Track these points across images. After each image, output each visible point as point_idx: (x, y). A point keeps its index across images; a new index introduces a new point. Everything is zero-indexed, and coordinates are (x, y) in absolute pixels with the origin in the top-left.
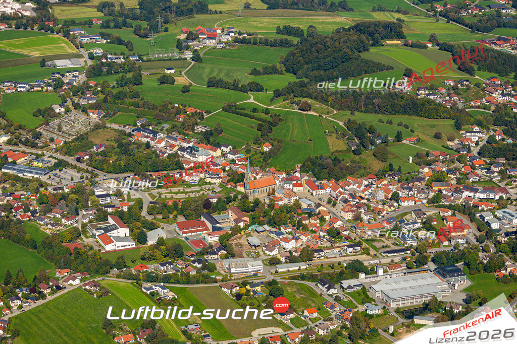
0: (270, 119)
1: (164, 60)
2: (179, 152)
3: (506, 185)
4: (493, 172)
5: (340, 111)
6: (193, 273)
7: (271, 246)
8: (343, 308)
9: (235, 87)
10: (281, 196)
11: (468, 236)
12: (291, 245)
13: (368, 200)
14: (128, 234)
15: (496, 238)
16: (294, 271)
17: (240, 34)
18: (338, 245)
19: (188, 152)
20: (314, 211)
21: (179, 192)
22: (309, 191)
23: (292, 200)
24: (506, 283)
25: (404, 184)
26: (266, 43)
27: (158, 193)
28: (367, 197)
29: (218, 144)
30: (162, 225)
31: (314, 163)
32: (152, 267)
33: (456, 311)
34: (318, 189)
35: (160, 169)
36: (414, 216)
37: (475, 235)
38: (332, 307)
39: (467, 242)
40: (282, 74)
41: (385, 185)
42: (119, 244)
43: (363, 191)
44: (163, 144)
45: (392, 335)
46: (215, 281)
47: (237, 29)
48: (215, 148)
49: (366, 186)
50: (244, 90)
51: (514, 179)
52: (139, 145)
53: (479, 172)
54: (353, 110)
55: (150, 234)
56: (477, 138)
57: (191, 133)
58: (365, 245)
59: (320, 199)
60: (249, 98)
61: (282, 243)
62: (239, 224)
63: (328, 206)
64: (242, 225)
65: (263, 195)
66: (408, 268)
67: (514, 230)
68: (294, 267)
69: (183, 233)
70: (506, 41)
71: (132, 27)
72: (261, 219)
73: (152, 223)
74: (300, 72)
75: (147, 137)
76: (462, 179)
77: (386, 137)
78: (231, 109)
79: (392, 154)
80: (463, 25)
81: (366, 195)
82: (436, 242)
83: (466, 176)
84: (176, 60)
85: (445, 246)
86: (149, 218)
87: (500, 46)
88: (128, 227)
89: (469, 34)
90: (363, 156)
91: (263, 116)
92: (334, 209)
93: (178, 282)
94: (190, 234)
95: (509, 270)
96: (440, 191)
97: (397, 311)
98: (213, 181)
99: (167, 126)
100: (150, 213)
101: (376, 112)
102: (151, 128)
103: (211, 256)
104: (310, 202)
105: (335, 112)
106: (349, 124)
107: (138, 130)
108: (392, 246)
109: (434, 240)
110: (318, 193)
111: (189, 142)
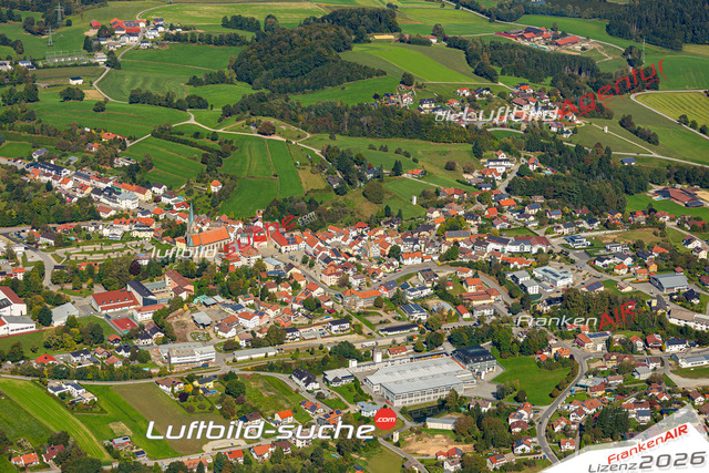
0: (219, 148)
1: (67, 66)
2: (93, 196)
3: (546, 233)
4: (528, 216)
5: (315, 135)
6: (118, 365)
7: (226, 324)
8: (328, 410)
9: (168, 102)
10: (238, 254)
11: (497, 305)
12: (252, 323)
13: (358, 257)
14: (25, 313)
15: (535, 307)
16: (258, 359)
17: (172, 28)
18: (318, 321)
19: (105, 195)
20: (284, 274)
21: (95, 252)
22: (276, 247)
23: (253, 260)
24: (550, 369)
25: (407, 235)
26: (208, 40)
27: (66, 253)
28: (356, 253)
29: (148, 183)
30: (72, 298)
31: (281, 208)
32: (60, 358)
33: (484, 409)
34: (289, 244)
35: (67, 219)
36: (421, 278)
37: (505, 303)
38: (314, 408)
39: (495, 314)
40: (232, 83)
41: (380, 236)
42: (13, 326)
43: (351, 246)
44: (70, 184)
45: (398, 444)
46: (150, 376)
47: (168, 22)
48: (143, 189)
49: (355, 238)
50: (180, 106)
51: (556, 224)
52: (37, 186)
53: (508, 215)
54: (333, 132)
55: (55, 311)
56: (504, 169)
57: (109, 168)
58: (355, 320)
59: (291, 258)
60: (188, 118)
61: (241, 320)
62: (180, 295)
63: (303, 267)
64: (184, 296)
66: (416, 351)
67: (559, 295)
68: (258, 354)
69: (103, 309)
70: (537, 32)
71: (21, 20)
72: (211, 287)
73: (58, 295)
74: (257, 81)
75: (48, 175)
76: (486, 226)
77: (380, 169)
78: (163, 133)
79: (388, 192)
80: (478, 11)
81: (354, 251)
82: (454, 313)
83: (491, 221)
84: (84, 65)
85: (465, 320)
86: (54, 289)
87: (529, 40)
88: (25, 302)
89: (486, 24)
90: (349, 197)
91: (210, 143)
92: (312, 271)
93: (98, 378)
94: (112, 310)
95: (554, 350)
96: (456, 243)
97: (403, 411)
98: (142, 235)
99: (75, 159)
100: (55, 282)
101: (364, 135)
102: (52, 162)
103: (143, 341)
104: (278, 263)
105: (309, 136)
106: (328, 152)
107: (35, 165)
108: (393, 321)
109: (450, 312)
110: (289, 249)
111: (106, 181)
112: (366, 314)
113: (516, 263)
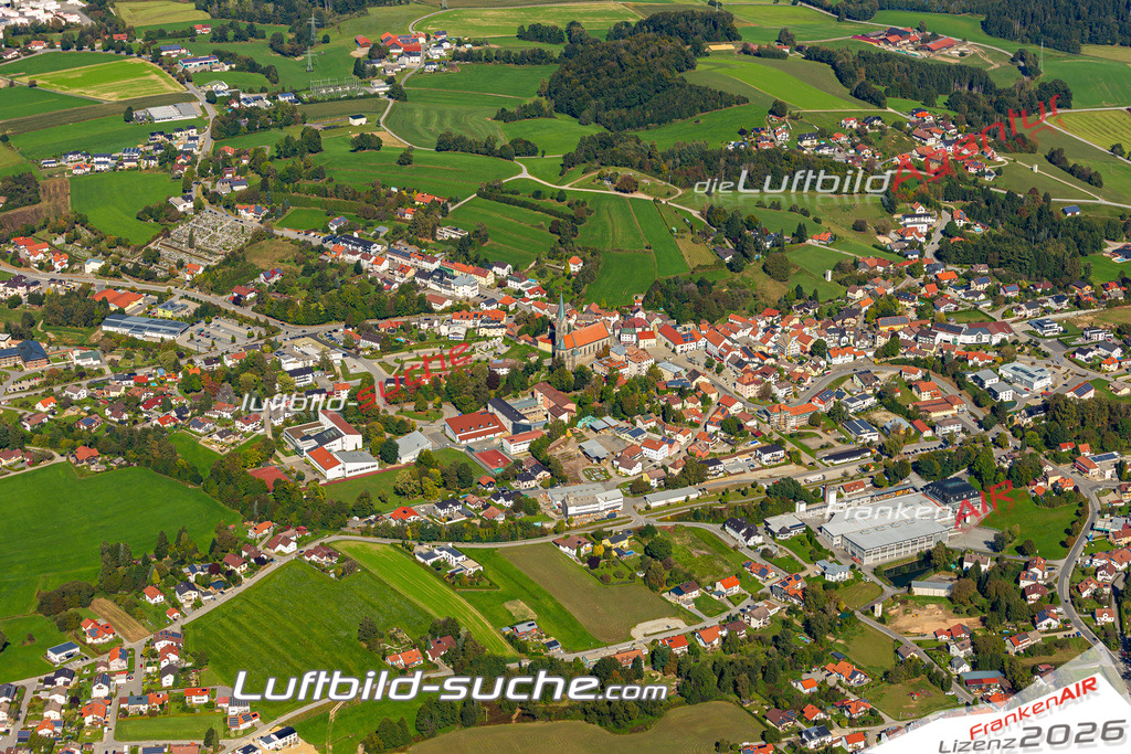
0: (572, 213)
1: (339, 99)
2: (418, 280)
3: (1004, 316)
4: (977, 294)
5: (687, 190)
6: (501, 519)
7: (627, 457)
8: (783, 575)
9: (488, 150)
10: (622, 358)
11: (963, 417)
12: (660, 455)
13: (774, 356)
14: (360, 446)
15: (1011, 420)
16: (677, 504)
17: (460, 43)
19: (435, 280)
20: (688, 385)
22: (666, 345)
23: (647, 364)
24: (1051, 506)
25: (828, 324)
26: (508, 58)
27: (397, 360)
28: (771, 351)
29: (486, 261)
30: (419, 423)
31: (666, 292)
32: (421, 512)
33: (984, 567)
34: (686, 341)
35: (390, 313)
36: (859, 384)
37: (972, 414)
38: (763, 572)
39: (963, 430)
40: (551, 116)
41: (796, 326)
42: (350, 466)
45: (881, 620)
46: (543, 533)
47: (452, 34)
48: (482, 270)
49: (765, 330)
50: (504, 154)
51: (1015, 304)
52: (342, 268)
53: (950, 292)
55: (400, 441)
56: (926, 227)
57: (430, 241)
58: (789, 446)
59: (691, 360)
60: (520, 171)
61: (645, 450)
62: (561, 418)
63: (710, 374)
64: (565, 418)
65: (588, 357)
66: (876, 486)
67: (1039, 402)
68: (677, 497)
69: (462, 439)
70: (903, 34)
71: (264, 37)
73: (402, 421)
74: (586, 113)
75: (354, 253)
76: (926, 307)
77: (780, 236)
78: (492, 193)
79: (796, 267)
80: (821, 7)
81: (769, 348)
82: (913, 432)
83: (932, 302)
84: (361, 97)
85: (927, 439)
86: (392, 412)
87: (894, 44)
88: (358, 431)
89: (834, 25)
90: (747, 273)
91: (555, 205)
92: (721, 379)
93: (478, 539)
94: (473, 440)
95: (1052, 480)
96: (895, 334)
97: (876, 571)
98: (491, 332)
99: (384, 230)
102: (356, 235)
103: (525, 483)
104: (678, 369)
105: (680, 192)
106: (710, 214)
107: (333, 239)
108: (837, 445)
109: (908, 430)
110: (684, 349)
111: (433, 260)
112: (801, 435)
113: (976, 359)
